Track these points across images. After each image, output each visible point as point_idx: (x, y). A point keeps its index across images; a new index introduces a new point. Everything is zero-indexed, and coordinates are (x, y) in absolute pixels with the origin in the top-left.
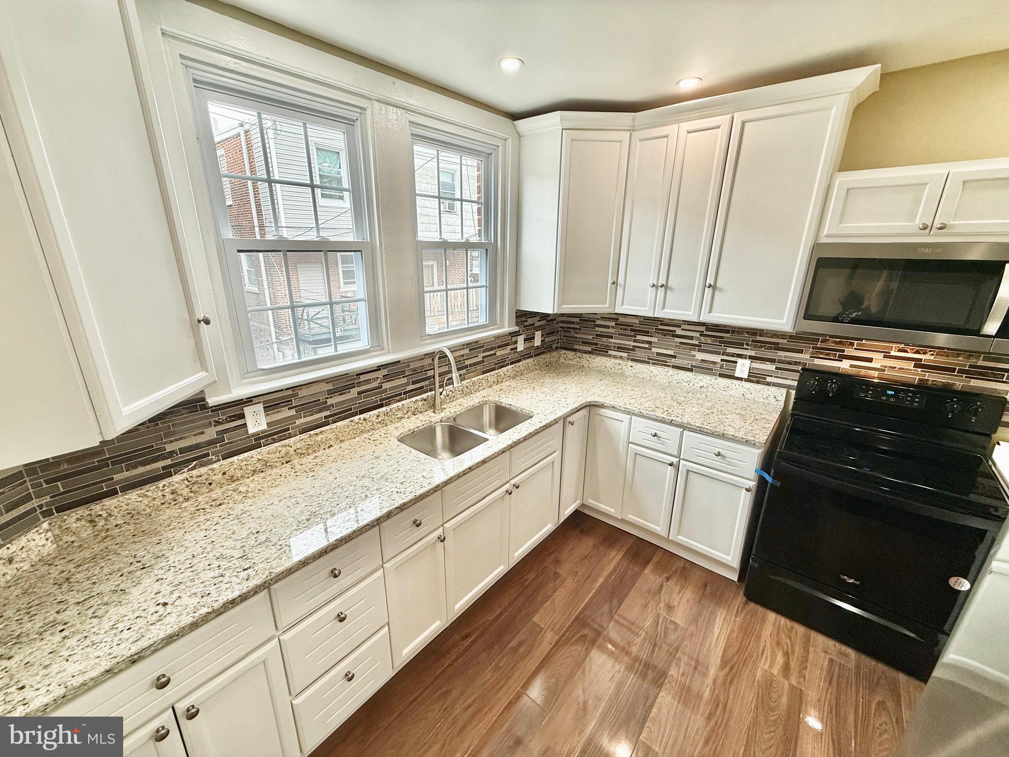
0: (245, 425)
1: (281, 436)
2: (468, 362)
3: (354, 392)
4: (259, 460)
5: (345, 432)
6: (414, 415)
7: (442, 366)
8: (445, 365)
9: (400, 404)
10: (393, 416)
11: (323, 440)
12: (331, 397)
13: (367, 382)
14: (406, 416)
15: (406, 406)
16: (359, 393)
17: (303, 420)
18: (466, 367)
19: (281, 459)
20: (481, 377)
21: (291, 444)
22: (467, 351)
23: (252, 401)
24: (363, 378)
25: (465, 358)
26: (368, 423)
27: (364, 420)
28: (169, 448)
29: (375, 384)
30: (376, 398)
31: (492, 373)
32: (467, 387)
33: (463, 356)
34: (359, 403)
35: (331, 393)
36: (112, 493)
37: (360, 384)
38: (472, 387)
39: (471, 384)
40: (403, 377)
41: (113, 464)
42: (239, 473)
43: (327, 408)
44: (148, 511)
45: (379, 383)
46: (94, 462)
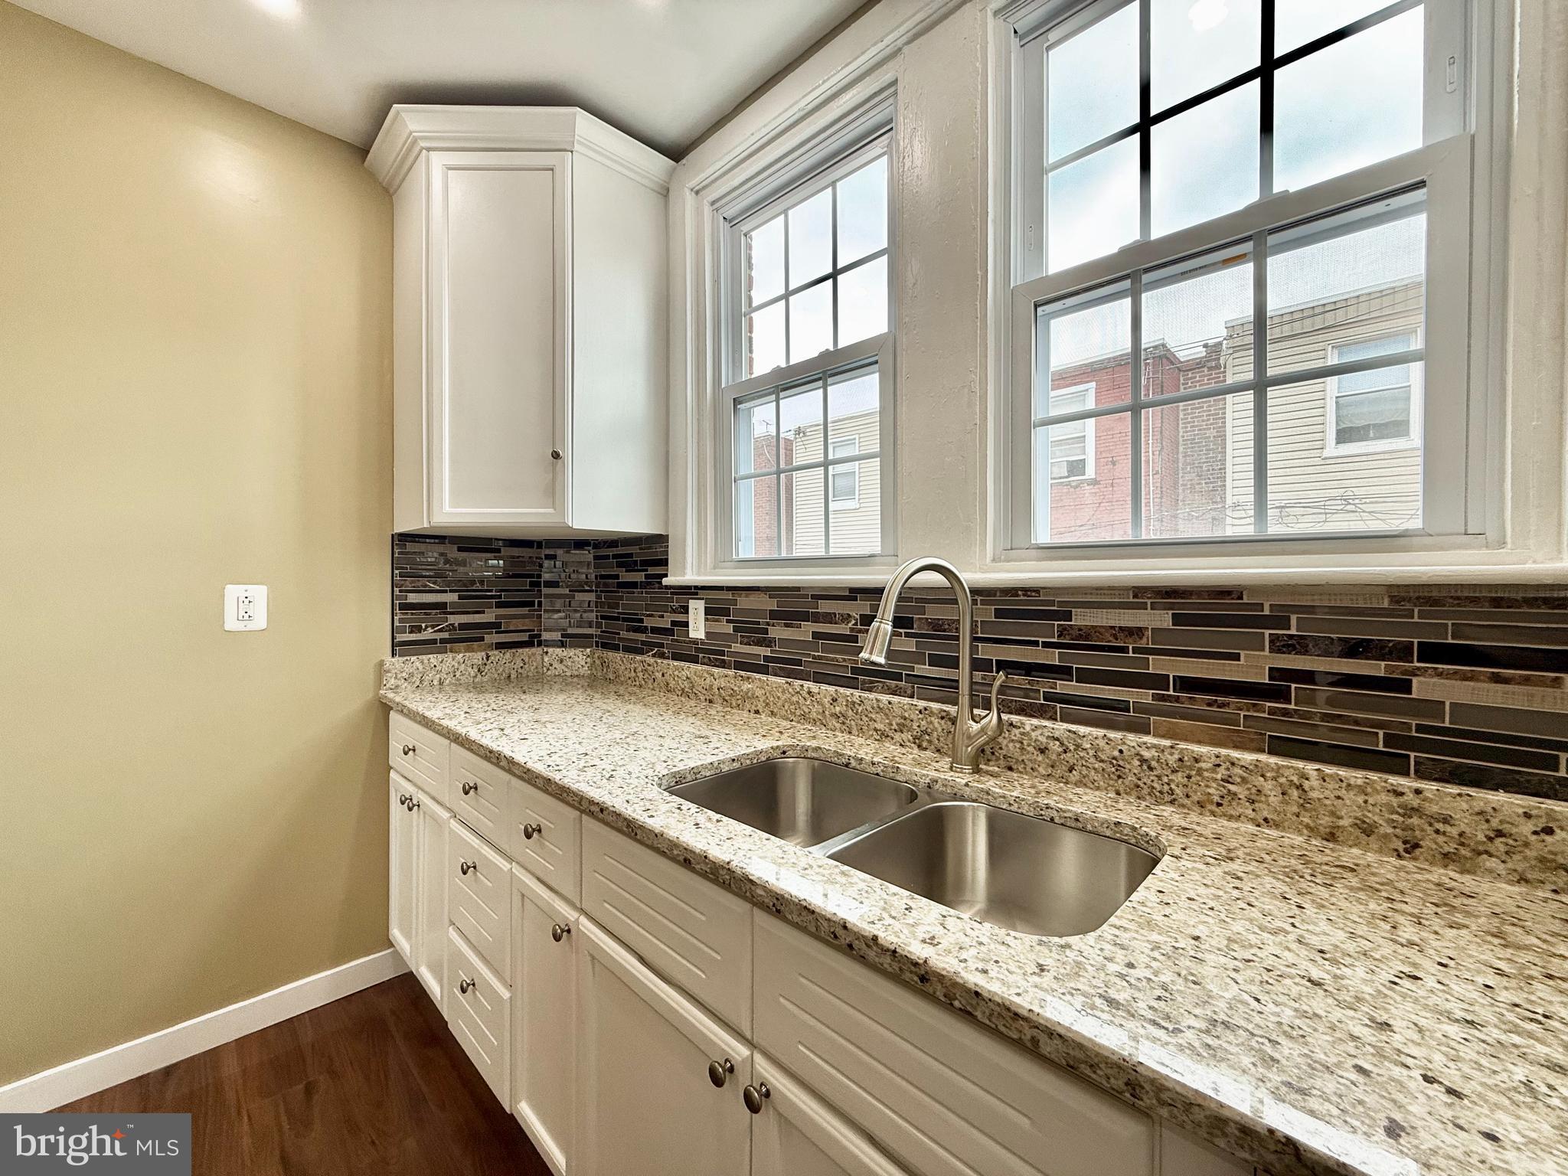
0: (686, 624)
1: (716, 659)
2: (1156, 665)
3: (807, 629)
4: (687, 678)
5: (779, 698)
6: (919, 746)
7: (1036, 643)
8: (1046, 645)
9: (885, 698)
10: (864, 718)
11: (750, 694)
12: (773, 626)
13: (829, 618)
14: (897, 736)
15: (898, 711)
16: (816, 635)
17: (737, 647)
18: (1160, 681)
19: (705, 692)
20: (1248, 757)
21: (716, 676)
22: (1163, 619)
23: (697, 594)
24: (825, 607)
25: (1142, 644)
26: (815, 704)
27: (809, 693)
28: (648, 623)
29: (843, 629)
30: (844, 660)
31: (1357, 776)
32: (1143, 761)
33: (1137, 632)
34: (814, 657)
35: (774, 615)
36: (616, 648)
37: (817, 618)
38: (1179, 778)
39: (1172, 760)
40: (907, 635)
41: (624, 620)
42: (672, 684)
43: (768, 643)
44: (622, 679)
45: (852, 630)
46: (614, 613)
